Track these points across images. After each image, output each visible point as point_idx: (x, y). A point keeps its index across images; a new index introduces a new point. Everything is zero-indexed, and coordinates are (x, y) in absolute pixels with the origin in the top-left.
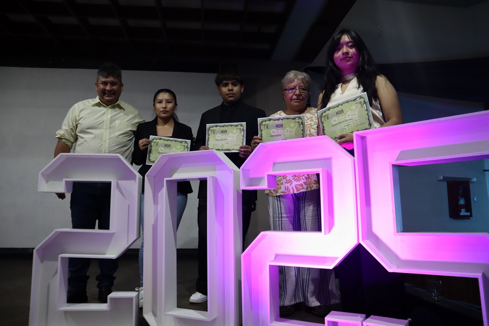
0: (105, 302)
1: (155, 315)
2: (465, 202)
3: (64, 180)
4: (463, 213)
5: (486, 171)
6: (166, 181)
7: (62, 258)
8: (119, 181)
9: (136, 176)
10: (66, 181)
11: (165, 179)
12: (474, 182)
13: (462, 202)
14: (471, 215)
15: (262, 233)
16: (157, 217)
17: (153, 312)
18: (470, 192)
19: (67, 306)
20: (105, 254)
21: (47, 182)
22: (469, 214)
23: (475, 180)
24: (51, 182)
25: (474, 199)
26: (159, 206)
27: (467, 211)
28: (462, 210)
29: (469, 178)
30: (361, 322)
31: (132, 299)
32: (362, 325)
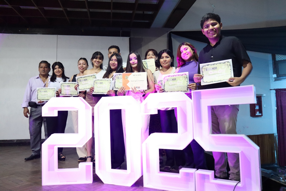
0: (78, 167)
2: (259, 108)
4: (258, 114)
5: (271, 90)
13: (257, 108)
14: (262, 115)
18: (262, 102)
19: (58, 170)
20: (76, 145)
22: (261, 114)
23: (265, 95)
25: (264, 106)
27: (260, 113)
28: (257, 112)
29: (262, 94)
30: (195, 172)
31: (90, 165)
32: (195, 173)
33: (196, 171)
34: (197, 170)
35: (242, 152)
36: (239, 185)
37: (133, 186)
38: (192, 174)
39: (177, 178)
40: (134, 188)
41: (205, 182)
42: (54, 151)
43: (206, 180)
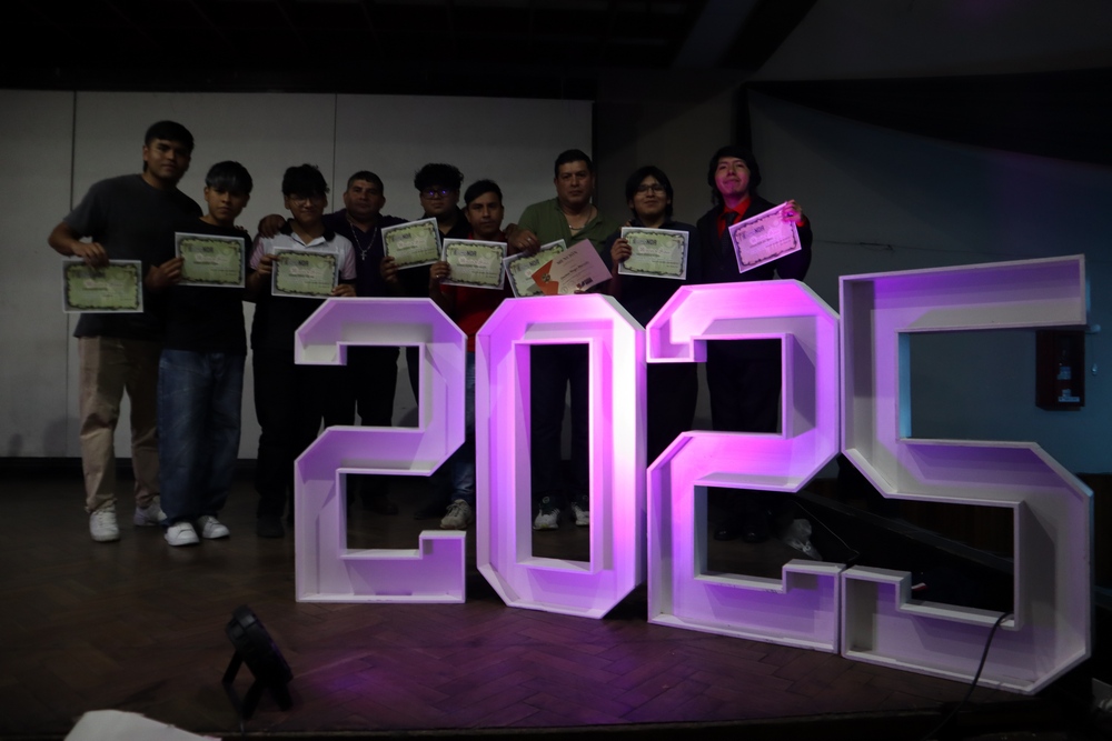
0: (415, 546)
1: (495, 568)
2: (1072, 375)
3: (339, 343)
4: (1066, 397)
6: (516, 345)
7: (341, 474)
8: (429, 345)
9: (460, 336)
10: (341, 347)
11: (514, 342)
12: (1094, 334)
13: (1065, 374)
14: (1082, 404)
15: (683, 435)
16: (496, 407)
17: (491, 564)
18: (1084, 352)
19: (348, 553)
20: (408, 468)
21: (305, 346)
22: (1077, 400)
23: (1097, 328)
24: (310, 347)
25: (1093, 369)
26: (500, 388)
27: (1073, 395)
28: (1064, 391)
30: (840, 573)
31: (459, 541)
32: (840, 578)
33: (843, 570)
34: (848, 566)
35: (1024, 506)
36: (1009, 623)
37: (609, 616)
38: (829, 579)
39: (773, 593)
40: (613, 623)
41: (876, 612)
42: (334, 485)
43: (880, 604)
